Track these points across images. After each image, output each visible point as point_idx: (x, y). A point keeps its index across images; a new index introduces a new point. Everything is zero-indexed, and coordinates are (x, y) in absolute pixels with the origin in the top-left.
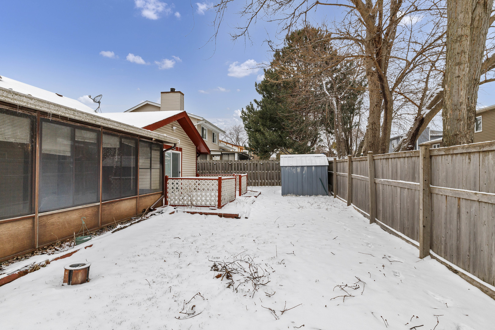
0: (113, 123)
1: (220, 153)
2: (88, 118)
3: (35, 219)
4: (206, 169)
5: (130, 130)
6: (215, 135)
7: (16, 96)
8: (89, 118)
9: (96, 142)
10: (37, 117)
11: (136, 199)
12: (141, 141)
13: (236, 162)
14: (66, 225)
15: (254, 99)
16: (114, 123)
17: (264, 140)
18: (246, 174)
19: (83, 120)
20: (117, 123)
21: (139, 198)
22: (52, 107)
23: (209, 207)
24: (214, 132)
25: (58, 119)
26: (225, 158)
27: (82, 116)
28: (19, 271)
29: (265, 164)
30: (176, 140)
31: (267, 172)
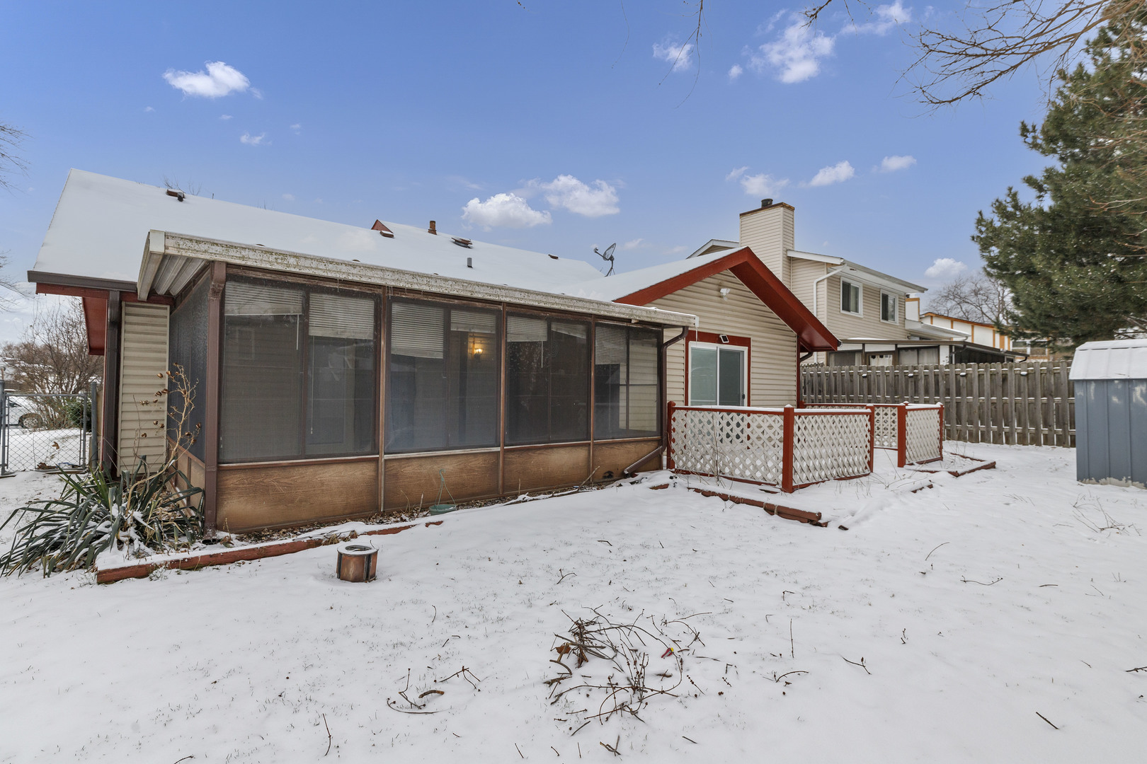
0: (512, 293)
1: (892, 348)
2: (457, 287)
3: (380, 464)
4: (840, 389)
5: (553, 304)
6: (890, 302)
7: (331, 265)
8: (459, 288)
9: (494, 332)
10: (382, 296)
11: (586, 448)
12: (597, 325)
13: (931, 371)
14: (434, 480)
15: (1027, 174)
16: (514, 293)
17: (1046, 297)
18: (938, 405)
19: (447, 292)
20: (521, 291)
21: (593, 448)
22: (388, 275)
23: (759, 484)
24: (886, 293)
25: (417, 296)
26: (908, 360)
27: (444, 285)
28: (309, 539)
29: (1038, 375)
30: (687, 317)
31: (1048, 400)
